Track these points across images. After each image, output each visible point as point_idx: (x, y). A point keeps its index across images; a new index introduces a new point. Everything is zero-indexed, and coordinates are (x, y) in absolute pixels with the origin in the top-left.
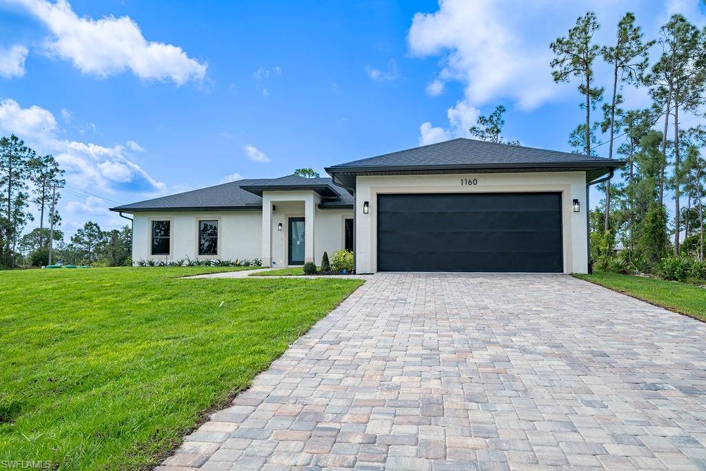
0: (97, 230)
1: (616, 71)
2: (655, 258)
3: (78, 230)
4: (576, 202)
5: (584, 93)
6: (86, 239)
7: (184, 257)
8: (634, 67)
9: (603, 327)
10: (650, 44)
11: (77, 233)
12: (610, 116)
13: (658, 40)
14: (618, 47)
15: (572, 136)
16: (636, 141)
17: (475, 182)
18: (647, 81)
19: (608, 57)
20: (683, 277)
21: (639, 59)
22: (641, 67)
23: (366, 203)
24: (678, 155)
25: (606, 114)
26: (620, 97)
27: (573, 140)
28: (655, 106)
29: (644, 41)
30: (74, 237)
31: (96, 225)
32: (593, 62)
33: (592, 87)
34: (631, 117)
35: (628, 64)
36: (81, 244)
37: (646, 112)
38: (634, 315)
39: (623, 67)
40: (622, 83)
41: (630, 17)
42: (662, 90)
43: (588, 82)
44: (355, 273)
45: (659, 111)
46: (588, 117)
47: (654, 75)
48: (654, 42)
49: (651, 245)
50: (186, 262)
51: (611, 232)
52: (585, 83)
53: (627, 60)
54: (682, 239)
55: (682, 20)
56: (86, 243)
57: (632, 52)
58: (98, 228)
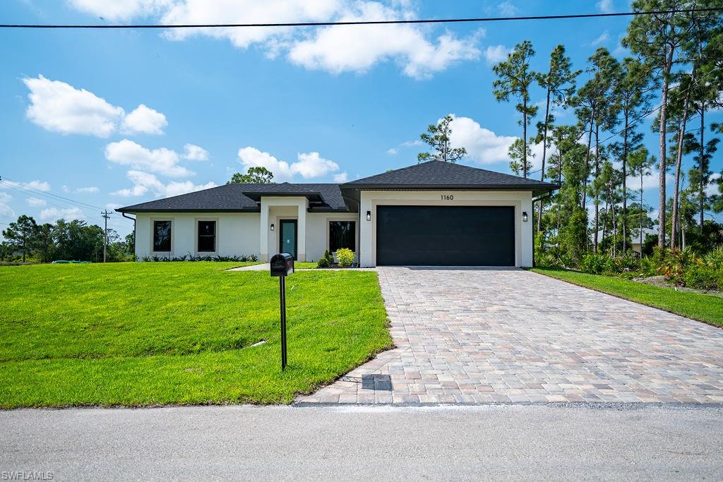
0: (32, 224)
1: (549, 94)
2: (579, 255)
3: (10, 224)
4: (525, 214)
5: (521, 111)
6: (20, 233)
7: (186, 254)
8: (563, 92)
9: (551, 297)
10: (578, 73)
11: (9, 227)
12: (543, 133)
13: (584, 70)
14: (550, 74)
15: (511, 149)
16: (563, 152)
17: (451, 198)
18: (573, 103)
19: (542, 83)
20: (600, 270)
21: (568, 85)
22: (570, 92)
23: (369, 213)
24: (597, 168)
25: (540, 131)
26: (551, 116)
27: (512, 153)
28: (579, 125)
29: (573, 70)
30: (6, 231)
31: (31, 219)
32: (529, 86)
33: (528, 105)
34: (560, 132)
35: (559, 88)
36: (15, 238)
37: (573, 129)
38: (568, 291)
39: (554, 91)
40: (553, 105)
41: (561, 49)
42: (586, 110)
43: (525, 102)
44: (359, 267)
45: (583, 129)
46: (525, 133)
47: (579, 98)
48: (581, 71)
49: (574, 244)
50: (188, 258)
51: (544, 233)
52: (522, 102)
53: (557, 85)
54: (600, 240)
55: (606, 54)
56: (20, 237)
57: (562, 78)
58: (34, 222)
